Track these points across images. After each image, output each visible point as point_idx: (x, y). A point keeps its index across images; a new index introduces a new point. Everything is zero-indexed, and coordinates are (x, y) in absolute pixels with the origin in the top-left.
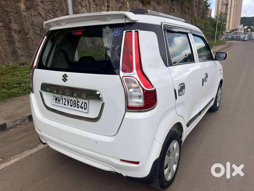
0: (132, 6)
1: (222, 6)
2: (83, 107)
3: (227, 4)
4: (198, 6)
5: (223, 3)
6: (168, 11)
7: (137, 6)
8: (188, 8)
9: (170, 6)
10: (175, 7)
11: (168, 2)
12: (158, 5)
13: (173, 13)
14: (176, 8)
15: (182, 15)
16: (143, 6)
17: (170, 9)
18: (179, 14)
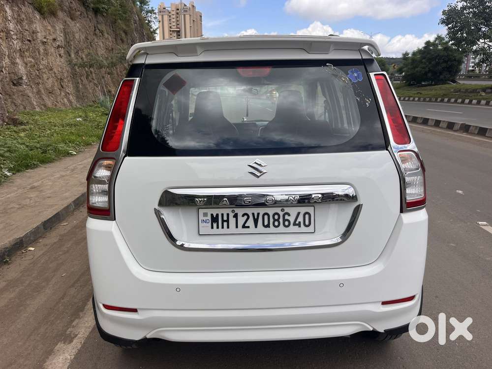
0: (19, 15)
1: (171, 34)
2: (300, 222)
3: (179, 32)
4: (140, 30)
5: (172, 30)
6: (92, 33)
7: (29, 17)
8: (126, 33)
9: (94, 25)
10: (103, 27)
11: (90, 17)
12: (72, 19)
13: (101, 38)
14: (105, 29)
15: (117, 44)
16: (42, 19)
17: (95, 30)
18: (112, 41)
